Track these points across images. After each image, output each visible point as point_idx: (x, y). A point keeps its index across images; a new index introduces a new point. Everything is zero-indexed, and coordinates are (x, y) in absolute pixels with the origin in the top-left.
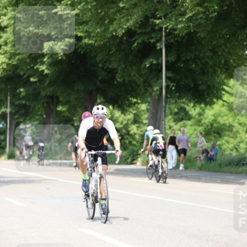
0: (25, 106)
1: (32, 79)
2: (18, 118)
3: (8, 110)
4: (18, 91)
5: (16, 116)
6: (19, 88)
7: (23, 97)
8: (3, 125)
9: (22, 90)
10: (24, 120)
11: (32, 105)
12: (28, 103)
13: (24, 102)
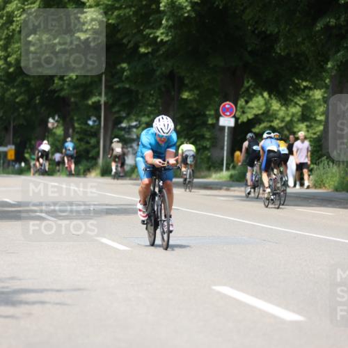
0: (129, 91)
1: (142, 50)
2: (119, 112)
3: (103, 99)
4: (118, 67)
5: (116, 109)
6: (120, 63)
7: (127, 78)
8: (94, 121)
9: (124, 65)
10: (128, 115)
11: (141, 91)
12: (133, 88)
13: (127, 86)
